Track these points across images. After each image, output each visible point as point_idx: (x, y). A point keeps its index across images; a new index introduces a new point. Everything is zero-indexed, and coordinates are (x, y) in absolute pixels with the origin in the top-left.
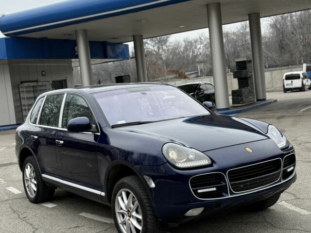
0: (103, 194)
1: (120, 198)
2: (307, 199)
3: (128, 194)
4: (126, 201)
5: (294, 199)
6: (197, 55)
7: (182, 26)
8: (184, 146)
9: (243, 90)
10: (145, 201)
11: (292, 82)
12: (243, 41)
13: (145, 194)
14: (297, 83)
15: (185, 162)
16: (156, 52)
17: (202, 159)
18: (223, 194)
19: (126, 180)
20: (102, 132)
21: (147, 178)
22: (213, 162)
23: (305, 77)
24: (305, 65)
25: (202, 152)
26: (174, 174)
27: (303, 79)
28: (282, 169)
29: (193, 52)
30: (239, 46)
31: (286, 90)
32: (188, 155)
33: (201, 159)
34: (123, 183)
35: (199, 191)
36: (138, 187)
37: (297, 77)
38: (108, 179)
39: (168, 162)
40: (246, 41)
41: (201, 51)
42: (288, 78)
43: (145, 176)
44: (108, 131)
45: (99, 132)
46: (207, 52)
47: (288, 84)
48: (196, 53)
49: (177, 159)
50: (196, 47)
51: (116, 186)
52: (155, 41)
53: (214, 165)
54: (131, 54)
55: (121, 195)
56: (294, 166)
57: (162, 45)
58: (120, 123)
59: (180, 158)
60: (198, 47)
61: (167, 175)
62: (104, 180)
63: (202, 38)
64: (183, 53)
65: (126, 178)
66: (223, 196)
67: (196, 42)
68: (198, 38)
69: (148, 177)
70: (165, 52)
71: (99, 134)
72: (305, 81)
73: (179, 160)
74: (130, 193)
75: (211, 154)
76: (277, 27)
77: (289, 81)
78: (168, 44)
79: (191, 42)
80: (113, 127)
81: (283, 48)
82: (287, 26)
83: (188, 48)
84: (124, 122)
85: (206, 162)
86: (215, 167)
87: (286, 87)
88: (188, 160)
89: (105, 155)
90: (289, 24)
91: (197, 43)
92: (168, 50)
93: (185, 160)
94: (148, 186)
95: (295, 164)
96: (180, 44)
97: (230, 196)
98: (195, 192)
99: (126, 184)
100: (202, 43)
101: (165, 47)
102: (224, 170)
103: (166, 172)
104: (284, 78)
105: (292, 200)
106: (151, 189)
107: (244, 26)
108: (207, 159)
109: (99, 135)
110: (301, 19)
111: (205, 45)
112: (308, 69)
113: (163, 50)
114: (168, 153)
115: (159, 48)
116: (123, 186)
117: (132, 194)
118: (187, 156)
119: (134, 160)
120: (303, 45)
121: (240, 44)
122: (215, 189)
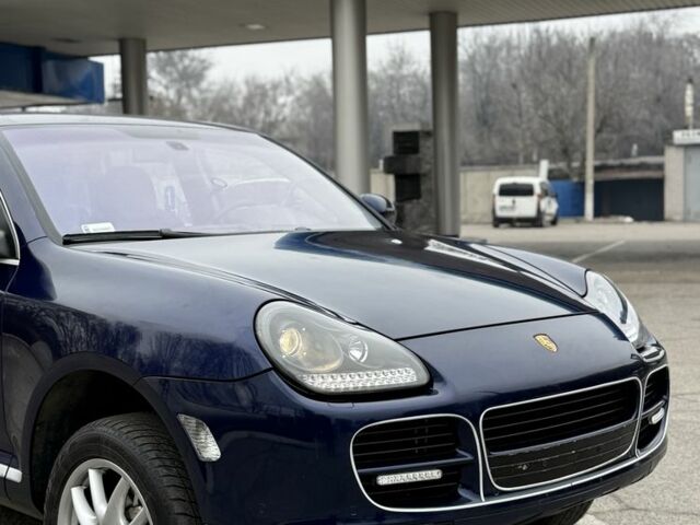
0: (15, 475)
1: (77, 494)
2: (658, 511)
3: (110, 481)
4: (101, 506)
5: (621, 511)
6: (276, 121)
7: (257, 27)
8: (339, 317)
9: (408, 206)
10: (177, 508)
11: (514, 202)
12: (392, 97)
13: (177, 481)
14: (525, 207)
15: (337, 371)
16: (171, 101)
17: (395, 367)
18: (462, 492)
19: (106, 428)
20: (27, 256)
21: (189, 423)
22: (434, 376)
23: (545, 193)
24: (545, 165)
25: (396, 340)
26: (290, 412)
27: (540, 197)
28: (641, 414)
29: (268, 113)
30: (382, 108)
31: (498, 222)
32: (346, 351)
33: (389, 364)
34: (97, 439)
35: (383, 480)
36: (152, 455)
37: (527, 191)
38: (36, 422)
39: (276, 367)
40: (399, 96)
41: (287, 111)
42: (507, 191)
43: (182, 418)
44: (49, 254)
45: (13, 256)
46: (303, 118)
47: (505, 205)
48: (274, 115)
49: (307, 359)
50: (274, 101)
51: (66, 448)
52: (170, 74)
53: (436, 387)
54: (109, 91)
55: (83, 482)
56: (665, 406)
57: (188, 86)
58: (93, 228)
59: (320, 356)
60: (281, 100)
61: (262, 415)
62: (21, 427)
63: (292, 80)
64: (243, 111)
65: (107, 420)
66: (458, 500)
67: (275, 87)
68: (283, 80)
69: (193, 421)
70: (196, 106)
71: (16, 262)
72: (544, 203)
73: (317, 363)
74: (117, 477)
75: (427, 348)
76: (474, 71)
77: (507, 201)
78: (204, 85)
79: (262, 87)
80: (69, 241)
81: (485, 122)
82: (499, 71)
83: (256, 101)
84: (108, 227)
85: (409, 376)
86: (442, 395)
87: (500, 213)
88: (349, 367)
89: (30, 341)
90: (503, 66)
91: (279, 91)
92: (204, 101)
93: (334, 365)
94: (193, 453)
95: (667, 402)
96: (236, 89)
97: (484, 502)
98: (369, 481)
99: (108, 442)
100: (289, 92)
101: (195, 93)
102: (471, 408)
103: (255, 405)
104: (496, 190)
105: (613, 511)
106: (204, 465)
107: (398, 60)
108: (412, 366)
109: (15, 266)
110: (540, 53)
111: (298, 99)
112: (552, 175)
113: (190, 97)
114: (276, 337)
115: (179, 94)
116: (94, 449)
117: (126, 481)
118: (343, 353)
119: (140, 360)
120: (540, 117)
121: (385, 103)
122: (436, 474)
